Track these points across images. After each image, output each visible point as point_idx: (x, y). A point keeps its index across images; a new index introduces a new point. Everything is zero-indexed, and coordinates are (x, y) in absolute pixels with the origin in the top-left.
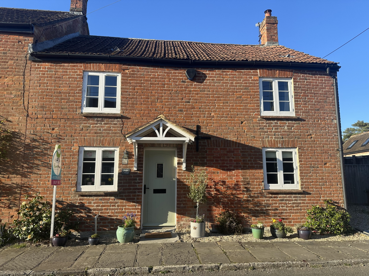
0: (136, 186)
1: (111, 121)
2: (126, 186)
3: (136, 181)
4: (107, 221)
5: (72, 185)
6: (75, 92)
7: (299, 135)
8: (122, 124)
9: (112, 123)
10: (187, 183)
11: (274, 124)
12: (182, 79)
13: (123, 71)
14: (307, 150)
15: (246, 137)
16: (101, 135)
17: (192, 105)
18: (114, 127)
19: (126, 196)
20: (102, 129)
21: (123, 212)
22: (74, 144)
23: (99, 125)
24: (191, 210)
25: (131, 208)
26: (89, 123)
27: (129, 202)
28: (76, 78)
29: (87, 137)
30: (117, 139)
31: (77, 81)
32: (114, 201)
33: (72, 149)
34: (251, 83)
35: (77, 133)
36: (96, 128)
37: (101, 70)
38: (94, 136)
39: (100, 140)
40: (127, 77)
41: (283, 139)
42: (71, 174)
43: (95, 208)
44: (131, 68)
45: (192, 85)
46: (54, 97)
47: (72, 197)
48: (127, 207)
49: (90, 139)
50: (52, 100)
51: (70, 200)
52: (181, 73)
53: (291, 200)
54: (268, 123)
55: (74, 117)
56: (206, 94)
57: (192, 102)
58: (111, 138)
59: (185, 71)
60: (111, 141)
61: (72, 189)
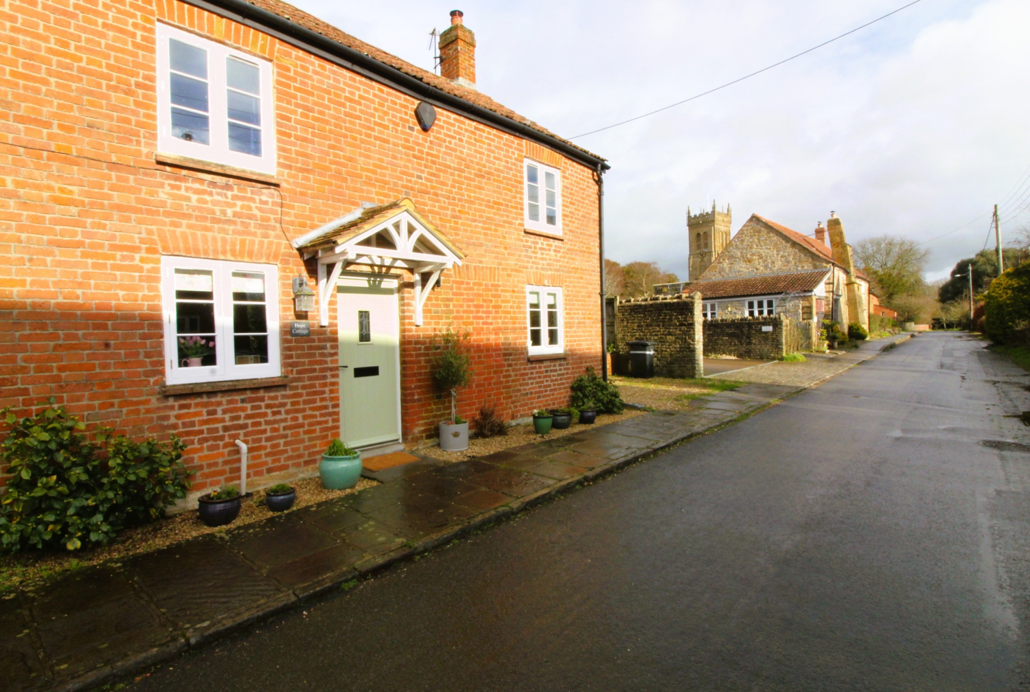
0: (326, 362)
1: (252, 193)
2: (304, 364)
3: (325, 351)
4: (263, 452)
5: (149, 368)
6: (133, 80)
7: (565, 267)
8: (282, 205)
9: (257, 198)
10: (422, 351)
11: (540, 246)
12: (408, 121)
13: (277, 58)
14: (572, 291)
15: (507, 265)
16: (226, 226)
17: (426, 186)
18: (260, 210)
19: (304, 387)
20: (229, 212)
21: (302, 426)
22: (144, 246)
23: (216, 197)
24: (430, 405)
25: (317, 413)
26: (187, 189)
27: (314, 401)
28: (133, 35)
29: (184, 229)
30: (271, 243)
31: (135, 45)
32: (277, 402)
33: (137, 262)
34: (515, 164)
35: (149, 212)
36: (209, 206)
37: (215, 36)
38: (206, 229)
39: (224, 241)
40: (289, 78)
41: (550, 273)
42: (144, 337)
43: (228, 424)
44: (298, 58)
45: (426, 141)
46: (52, 80)
47: (154, 402)
48: (309, 412)
49: (194, 235)
50: (44, 88)
51: (148, 411)
52: (406, 107)
53: (556, 371)
54: (533, 243)
55: (135, 161)
56: (450, 167)
57: (427, 179)
58: (257, 240)
59: (413, 103)
60: (256, 247)
61: (152, 380)
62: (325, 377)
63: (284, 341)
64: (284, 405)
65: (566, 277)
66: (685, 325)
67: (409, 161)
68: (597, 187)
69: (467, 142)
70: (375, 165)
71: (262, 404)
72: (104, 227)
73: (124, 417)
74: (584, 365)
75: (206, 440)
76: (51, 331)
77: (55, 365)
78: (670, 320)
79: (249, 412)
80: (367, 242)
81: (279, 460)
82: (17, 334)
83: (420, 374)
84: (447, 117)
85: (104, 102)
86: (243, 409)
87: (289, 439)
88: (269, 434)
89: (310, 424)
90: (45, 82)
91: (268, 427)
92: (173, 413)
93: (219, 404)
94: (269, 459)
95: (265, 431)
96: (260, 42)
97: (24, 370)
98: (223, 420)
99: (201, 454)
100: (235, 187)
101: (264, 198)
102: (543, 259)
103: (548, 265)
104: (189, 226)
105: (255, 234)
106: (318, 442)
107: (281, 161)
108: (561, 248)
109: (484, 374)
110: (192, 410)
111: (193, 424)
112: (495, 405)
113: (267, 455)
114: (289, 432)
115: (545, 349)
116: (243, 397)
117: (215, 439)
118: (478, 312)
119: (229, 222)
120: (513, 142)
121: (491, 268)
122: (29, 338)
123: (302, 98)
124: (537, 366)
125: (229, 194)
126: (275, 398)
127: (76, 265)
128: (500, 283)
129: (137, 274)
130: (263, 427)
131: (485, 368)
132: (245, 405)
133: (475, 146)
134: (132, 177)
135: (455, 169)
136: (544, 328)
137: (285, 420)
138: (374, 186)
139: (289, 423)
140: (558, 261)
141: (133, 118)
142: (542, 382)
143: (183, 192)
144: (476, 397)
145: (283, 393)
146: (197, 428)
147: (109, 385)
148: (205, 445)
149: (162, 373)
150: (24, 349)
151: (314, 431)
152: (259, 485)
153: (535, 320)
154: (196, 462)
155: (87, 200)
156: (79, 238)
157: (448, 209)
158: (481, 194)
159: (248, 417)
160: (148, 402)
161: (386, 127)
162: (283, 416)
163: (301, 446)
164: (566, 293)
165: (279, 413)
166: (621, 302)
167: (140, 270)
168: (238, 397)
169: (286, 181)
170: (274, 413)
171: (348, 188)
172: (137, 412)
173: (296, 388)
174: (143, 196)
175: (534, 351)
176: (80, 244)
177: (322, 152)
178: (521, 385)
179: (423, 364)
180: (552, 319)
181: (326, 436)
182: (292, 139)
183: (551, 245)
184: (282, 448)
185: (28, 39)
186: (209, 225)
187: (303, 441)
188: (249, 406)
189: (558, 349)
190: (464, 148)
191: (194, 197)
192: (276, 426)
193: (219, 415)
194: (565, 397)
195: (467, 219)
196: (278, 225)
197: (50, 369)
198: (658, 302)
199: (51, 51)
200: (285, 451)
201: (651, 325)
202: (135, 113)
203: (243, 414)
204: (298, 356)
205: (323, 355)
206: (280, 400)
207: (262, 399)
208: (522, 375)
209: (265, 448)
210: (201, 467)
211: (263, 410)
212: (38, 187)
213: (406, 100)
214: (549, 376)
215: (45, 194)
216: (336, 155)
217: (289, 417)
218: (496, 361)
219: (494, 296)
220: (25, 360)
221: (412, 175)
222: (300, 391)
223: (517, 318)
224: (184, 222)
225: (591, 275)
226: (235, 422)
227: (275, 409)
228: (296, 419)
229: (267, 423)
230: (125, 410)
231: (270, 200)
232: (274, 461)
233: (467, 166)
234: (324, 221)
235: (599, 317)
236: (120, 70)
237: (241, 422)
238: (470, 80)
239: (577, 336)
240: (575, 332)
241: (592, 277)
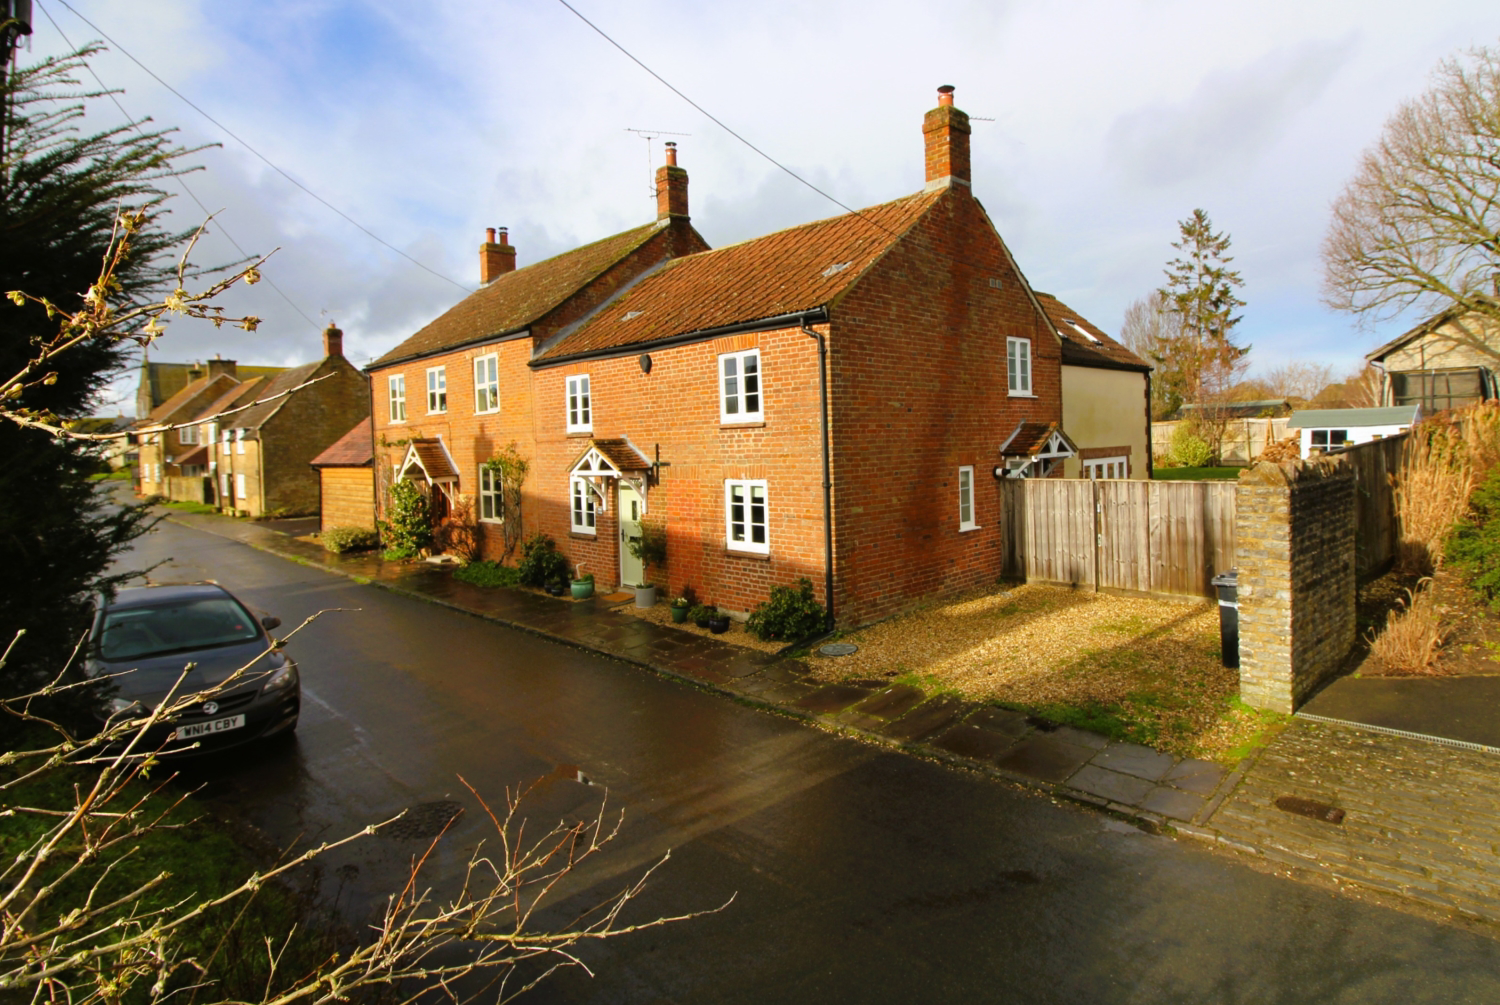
2: (601, 530)
4: (591, 571)
5: (567, 524)
6: (561, 406)
7: (769, 456)
11: (736, 438)
13: (590, 371)
14: (779, 483)
15: (706, 463)
21: (602, 563)
22: (565, 473)
23: (579, 448)
24: (655, 570)
26: (573, 446)
27: (605, 551)
28: (561, 387)
31: (562, 391)
33: (564, 480)
34: (708, 367)
35: (566, 459)
40: (594, 379)
41: (747, 465)
42: (567, 511)
44: (596, 366)
45: (649, 380)
47: (568, 538)
48: (604, 557)
51: (567, 541)
52: (638, 363)
53: (756, 571)
54: (730, 436)
55: (563, 439)
56: (662, 392)
57: (651, 407)
59: (639, 358)
61: (568, 529)
62: (608, 539)
64: (596, 550)
65: (770, 468)
67: (640, 400)
68: (817, 344)
69: (673, 367)
70: (625, 411)
72: (558, 467)
74: (797, 573)
76: (552, 506)
77: (552, 519)
82: (547, 507)
84: (660, 355)
85: (557, 418)
86: (586, 548)
87: (598, 568)
89: (605, 564)
90: (549, 417)
91: (593, 560)
92: (572, 544)
93: (580, 544)
97: (548, 520)
100: (583, 442)
102: (739, 452)
103: (746, 457)
107: (594, 424)
108: (762, 435)
109: (688, 558)
110: (575, 544)
112: (697, 587)
114: (598, 565)
115: (747, 545)
116: (586, 542)
117: (580, 559)
118: (683, 505)
120: (705, 347)
121: (691, 468)
122: (549, 509)
124: (734, 561)
127: (555, 483)
128: (699, 481)
129: (564, 485)
131: (687, 553)
133: (678, 366)
134: (563, 446)
135: (666, 392)
136: (748, 523)
137: (597, 558)
138: (626, 423)
140: (759, 451)
142: (741, 578)
144: (682, 575)
145: (596, 544)
146: (576, 553)
147: (560, 529)
149: (570, 527)
150: (548, 513)
151: (606, 568)
153: (738, 513)
155: (556, 457)
157: (662, 425)
158: (685, 404)
161: (629, 382)
162: (596, 556)
163: (602, 574)
164: (771, 486)
167: (565, 483)
169: (596, 433)
171: (615, 429)
174: (565, 453)
175: (733, 545)
176: (555, 474)
178: (718, 575)
180: (758, 514)
182: (596, 410)
183: (750, 436)
185: (546, 403)
189: (762, 549)
190: (671, 372)
199: (549, 405)
202: (563, 419)
204: (599, 526)
205: (608, 526)
207: (590, 545)
208: (719, 566)
211: (591, 550)
212: (549, 455)
214: (749, 576)
216: (610, 411)
218: (696, 549)
219: (695, 491)
220: (549, 517)
221: (642, 409)
223: (715, 512)
225: (810, 461)
228: (600, 559)
229: (592, 557)
230: (563, 540)
233: (674, 387)
235: (822, 513)
236: (559, 403)
239: (786, 538)
240: (783, 532)
241: (812, 464)
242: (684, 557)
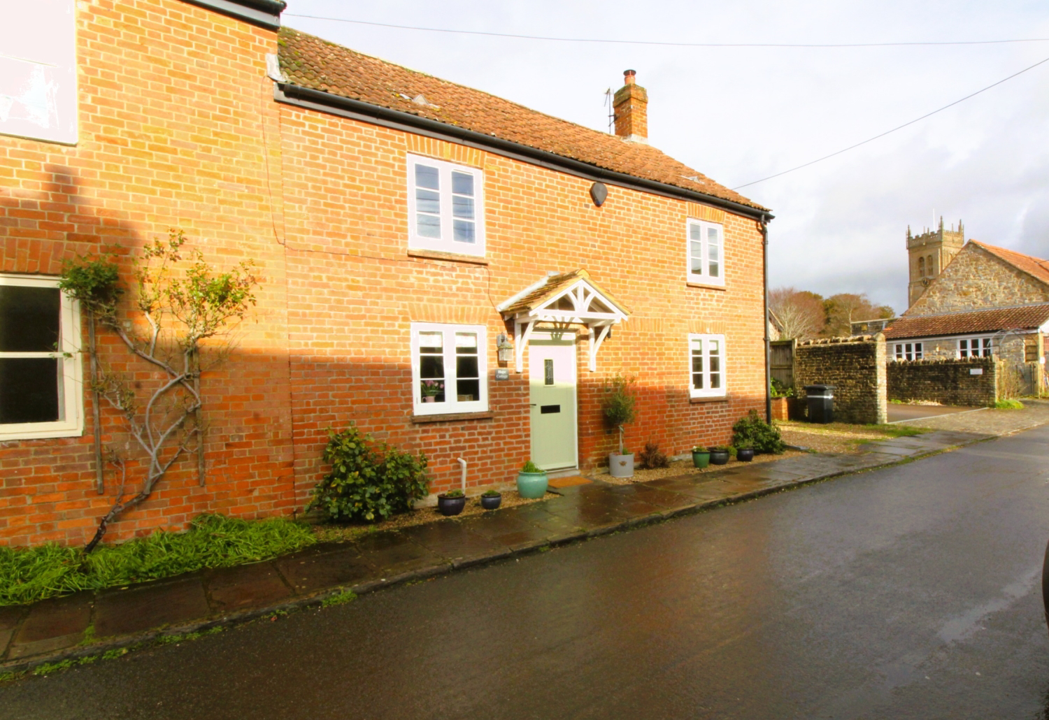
0: (520, 401)
1: (469, 272)
2: (504, 402)
3: (520, 392)
4: (476, 468)
5: (404, 403)
6: (393, 198)
7: (728, 315)
8: (489, 279)
9: (472, 275)
10: (595, 393)
11: (702, 297)
12: (584, 200)
13: (486, 167)
14: (734, 337)
15: (671, 316)
16: (452, 299)
17: (599, 253)
18: (475, 284)
19: (505, 420)
20: (454, 287)
21: (502, 450)
22: (401, 316)
23: (446, 278)
24: (601, 438)
25: (514, 441)
26: (427, 273)
27: (511, 431)
28: (393, 166)
29: (425, 302)
30: (482, 309)
31: (395, 173)
32: (485, 431)
33: (396, 328)
34: (678, 225)
35: (404, 291)
36: (441, 284)
37: (444, 158)
38: (439, 301)
39: (450, 309)
40: (494, 180)
41: (711, 321)
42: (401, 381)
43: (453, 445)
44: (501, 163)
45: (599, 214)
46: (347, 205)
47: (407, 428)
48: (508, 440)
49: (431, 306)
50: (342, 212)
51: (403, 434)
52: (583, 189)
53: (717, 412)
54: (695, 294)
55: (395, 256)
56: (619, 234)
57: (600, 247)
58: (472, 307)
59: (588, 185)
60: (472, 312)
61: (405, 411)
62: (519, 413)
63: (490, 384)
64: (490, 433)
65: (728, 325)
66: (866, 368)
67: (585, 233)
68: (761, 237)
69: (635, 211)
70: (558, 240)
71: (476, 432)
72: (377, 304)
73: (389, 437)
74: (746, 407)
75: (438, 456)
76: (347, 376)
77: (349, 399)
78: (851, 363)
79: (467, 437)
80: (552, 306)
81: (486, 475)
82: (329, 379)
83: (593, 412)
84: (618, 191)
85: (377, 216)
86: (463, 435)
87: (494, 459)
88: (480, 455)
89: (509, 449)
90: (342, 207)
91: (480, 450)
92: (418, 436)
93: (447, 430)
94: (480, 474)
95: (476, 453)
96: (474, 156)
97: (333, 403)
98: (449, 443)
99: (436, 467)
100: (458, 269)
101: (477, 275)
102: (704, 309)
103: (711, 314)
104: (429, 300)
105: (470, 303)
106: (515, 464)
107: (489, 245)
108: (723, 297)
109: (648, 413)
110: (430, 434)
111: (430, 444)
112: (659, 442)
113: (479, 471)
114: (493, 454)
115: (707, 392)
116: (463, 426)
117: (445, 456)
118: (643, 359)
119: (455, 295)
120: (676, 205)
121: (655, 320)
122: (335, 381)
123: (504, 195)
124: (699, 407)
125: (454, 274)
126: (484, 428)
127: (362, 331)
128: (664, 333)
129: (396, 336)
130: (476, 449)
131: (649, 408)
132: (464, 432)
133: (642, 213)
134: (393, 267)
135: (623, 235)
136: (706, 372)
137: (491, 445)
138: (557, 257)
139: (494, 447)
140: (720, 310)
141: (394, 226)
142: (704, 422)
143: (424, 276)
144: (642, 434)
145: (490, 424)
146: (433, 447)
147: (380, 415)
148: (438, 460)
149: (411, 407)
150: (333, 389)
151: (511, 455)
152: (473, 493)
153: (697, 365)
154: (433, 473)
155: (367, 286)
156: (363, 313)
157: (617, 271)
158: (646, 254)
159: (466, 441)
160: (402, 427)
161: (567, 208)
162: (490, 442)
163: (502, 465)
164: (728, 339)
165: (487, 439)
166: (799, 345)
167: (398, 333)
168: (459, 426)
169: (493, 261)
170: (484, 439)
171: (537, 261)
172: (396, 433)
173: (499, 420)
174: (400, 280)
175: (695, 393)
176: (363, 317)
177: (517, 234)
178: (683, 424)
179: (596, 403)
180: (714, 365)
181: (520, 460)
182: (497, 227)
183: (713, 296)
184: (489, 466)
185: (333, 180)
186: (441, 298)
187: (503, 462)
188: (466, 432)
189: (720, 392)
190: (632, 216)
191: (432, 279)
192: (485, 449)
193: (447, 439)
194: (727, 437)
195: (634, 278)
196: (487, 295)
197: (347, 403)
198: (838, 344)
199: (346, 186)
200: (491, 469)
201: (830, 369)
202: (395, 222)
203: (462, 439)
204: (501, 396)
205: (518, 395)
206: (488, 430)
207: (475, 428)
208: (684, 415)
209: (477, 465)
210: (435, 476)
211: (476, 437)
212: (340, 280)
213: (582, 183)
214: (711, 417)
215: (344, 284)
216: (528, 236)
217: (494, 442)
218: (660, 402)
219: (657, 344)
220: (334, 396)
221: (588, 245)
222: (501, 423)
223: (679, 364)
224: (425, 297)
225: (755, 322)
226: (458, 445)
227: (484, 436)
228: (498, 444)
229: (479, 446)
230: (389, 432)
231: (481, 276)
232: (483, 476)
234: (519, 289)
235: (763, 362)
236: (385, 192)
237: (462, 444)
238: (643, 135)
239: (739, 380)
240: (737, 376)
241: (756, 324)
242: (643, 414)
